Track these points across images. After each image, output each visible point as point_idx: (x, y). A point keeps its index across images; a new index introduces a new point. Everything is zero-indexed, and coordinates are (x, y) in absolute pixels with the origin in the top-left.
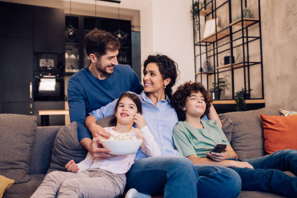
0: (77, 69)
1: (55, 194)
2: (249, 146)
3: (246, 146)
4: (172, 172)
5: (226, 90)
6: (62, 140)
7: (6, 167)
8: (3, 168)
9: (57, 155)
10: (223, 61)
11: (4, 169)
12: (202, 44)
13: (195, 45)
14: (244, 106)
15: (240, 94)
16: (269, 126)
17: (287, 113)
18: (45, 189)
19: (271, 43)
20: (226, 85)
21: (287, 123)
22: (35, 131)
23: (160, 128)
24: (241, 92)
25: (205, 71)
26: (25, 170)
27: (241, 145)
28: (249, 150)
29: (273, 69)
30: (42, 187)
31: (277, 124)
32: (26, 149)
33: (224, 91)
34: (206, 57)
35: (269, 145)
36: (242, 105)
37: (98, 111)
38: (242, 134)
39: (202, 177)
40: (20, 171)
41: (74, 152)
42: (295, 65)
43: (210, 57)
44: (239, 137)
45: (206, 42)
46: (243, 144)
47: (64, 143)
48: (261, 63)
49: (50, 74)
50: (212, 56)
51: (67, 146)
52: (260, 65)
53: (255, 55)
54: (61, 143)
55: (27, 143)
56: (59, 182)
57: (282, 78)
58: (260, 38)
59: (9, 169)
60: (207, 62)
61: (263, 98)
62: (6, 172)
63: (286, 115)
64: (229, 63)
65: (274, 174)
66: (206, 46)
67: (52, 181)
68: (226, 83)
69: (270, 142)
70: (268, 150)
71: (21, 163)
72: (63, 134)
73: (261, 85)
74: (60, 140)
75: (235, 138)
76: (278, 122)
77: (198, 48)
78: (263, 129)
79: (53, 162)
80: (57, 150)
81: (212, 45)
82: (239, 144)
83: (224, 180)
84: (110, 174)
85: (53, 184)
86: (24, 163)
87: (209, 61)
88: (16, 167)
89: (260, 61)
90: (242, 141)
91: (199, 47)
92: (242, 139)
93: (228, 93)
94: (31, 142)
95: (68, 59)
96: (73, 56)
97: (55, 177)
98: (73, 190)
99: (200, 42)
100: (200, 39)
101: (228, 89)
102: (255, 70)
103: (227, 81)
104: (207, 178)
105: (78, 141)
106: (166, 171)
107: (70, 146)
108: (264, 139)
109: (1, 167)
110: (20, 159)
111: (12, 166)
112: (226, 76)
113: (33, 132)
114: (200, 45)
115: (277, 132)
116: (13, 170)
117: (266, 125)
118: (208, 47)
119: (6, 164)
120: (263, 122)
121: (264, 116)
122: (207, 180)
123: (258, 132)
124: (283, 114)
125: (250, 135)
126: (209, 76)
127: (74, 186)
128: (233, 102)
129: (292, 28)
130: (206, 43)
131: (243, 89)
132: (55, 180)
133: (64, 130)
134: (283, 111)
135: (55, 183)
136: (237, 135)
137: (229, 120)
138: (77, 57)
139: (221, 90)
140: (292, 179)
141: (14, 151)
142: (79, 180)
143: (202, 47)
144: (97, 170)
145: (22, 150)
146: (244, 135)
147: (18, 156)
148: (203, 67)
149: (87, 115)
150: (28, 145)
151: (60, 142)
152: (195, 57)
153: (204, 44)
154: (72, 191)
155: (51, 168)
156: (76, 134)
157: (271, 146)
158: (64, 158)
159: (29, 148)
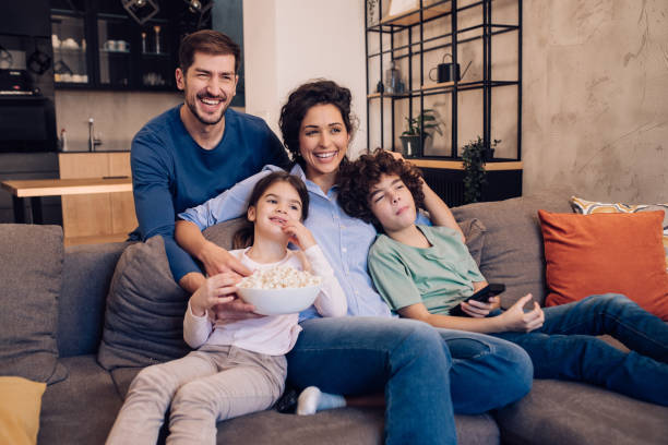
0: (81, 74)
1: (162, 417)
2: (515, 277)
3: (509, 277)
4: (402, 356)
5: (437, 135)
6: (134, 280)
7: (12, 352)
8: (6, 353)
9: (123, 314)
10: (435, 74)
11: (9, 357)
12: (384, 28)
13: (368, 30)
14: (481, 176)
15: (472, 151)
16: (556, 235)
17: (587, 207)
18: (142, 409)
19: (542, 43)
20: (437, 125)
21: (591, 230)
22: (62, 262)
23: (344, 250)
24: (475, 146)
25: (389, 90)
26: (52, 352)
27: (499, 274)
28: (515, 285)
29: (543, 99)
30: (135, 405)
31: (572, 232)
32: (50, 305)
33: (432, 137)
34: (390, 60)
35: (556, 274)
36: (478, 175)
37: (200, 209)
38: (502, 251)
39: (458, 361)
40: (44, 358)
41: (164, 304)
42: (591, 95)
43: (399, 58)
44: (494, 257)
45: (392, 26)
46: (504, 272)
47: (141, 288)
48: (519, 83)
49: (17, 87)
50: (405, 56)
51: (148, 293)
52: (515, 87)
53: (505, 65)
54: (132, 287)
55: (50, 291)
56: (168, 391)
57: (563, 119)
58: (519, 28)
59: (20, 354)
60: (393, 69)
61: (519, 159)
62: (13, 362)
63: (585, 212)
64: (448, 80)
65: (589, 347)
66: (392, 32)
67: (154, 390)
68: (438, 120)
69: (559, 269)
70: (557, 286)
71: (42, 339)
72: (135, 267)
73: (516, 131)
74: (130, 280)
75: (488, 259)
76: (573, 227)
77: (374, 37)
78: (542, 241)
79: (112, 329)
80: (124, 302)
81: (406, 32)
82: (495, 273)
83: (503, 368)
84: (257, 359)
85: (155, 396)
86: (48, 338)
87: (397, 67)
88: (34, 348)
89: (516, 79)
90: (501, 265)
91: (378, 34)
92: (502, 261)
93: (440, 142)
94: (56, 287)
95: (60, 49)
96: (71, 43)
97: (157, 381)
98: (206, 408)
99: (380, 25)
100: (381, 18)
101: (441, 134)
102: (503, 99)
103: (439, 116)
104: (467, 364)
105: (172, 281)
106: (387, 353)
107: (156, 292)
108: (544, 261)
109: (3, 353)
110: (41, 329)
111: (24, 348)
112: (436, 105)
113: (60, 265)
114: (381, 32)
115: (571, 249)
116: (29, 358)
117: (550, 234)
118: (396, 35)
119: (11, 344)
120: (542, 226)
121: (544, 213)
122: (466, 367)
123: (533, 247)
124: (578, 207)
125: (517, 253)
126: (396, 102)
127: (205, 398)
128: (457, 165)
129: (590, 14)
130: (394, 27)
131: (480, 140)
132: (158, 387)
133: (135, 257)
134: (579, 202)
135: (161, 394)
136: (491, 252)
137: (479, 223)
138: (80, 44)
139: (426, 134)
140: (624, 357)
141: (24, 313)
142: (211, 384)
143: (384, 34)
144: (226, 349)
145: (40, 308)
146: (503, 253)
147: (35, 324)
148: (384, 82)
149: (178, 219)
150: (52, 295)
151: (128, 284)
152: (367, 57)
153: (388, 28)
154: (205, 412)
155: (108, 344)
156: (167, 264)
157: (560, 277)
158: (140, 319)
159: (55, 302)
